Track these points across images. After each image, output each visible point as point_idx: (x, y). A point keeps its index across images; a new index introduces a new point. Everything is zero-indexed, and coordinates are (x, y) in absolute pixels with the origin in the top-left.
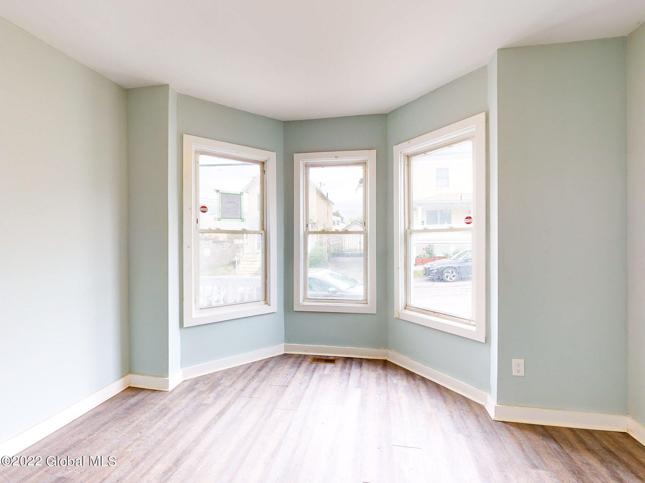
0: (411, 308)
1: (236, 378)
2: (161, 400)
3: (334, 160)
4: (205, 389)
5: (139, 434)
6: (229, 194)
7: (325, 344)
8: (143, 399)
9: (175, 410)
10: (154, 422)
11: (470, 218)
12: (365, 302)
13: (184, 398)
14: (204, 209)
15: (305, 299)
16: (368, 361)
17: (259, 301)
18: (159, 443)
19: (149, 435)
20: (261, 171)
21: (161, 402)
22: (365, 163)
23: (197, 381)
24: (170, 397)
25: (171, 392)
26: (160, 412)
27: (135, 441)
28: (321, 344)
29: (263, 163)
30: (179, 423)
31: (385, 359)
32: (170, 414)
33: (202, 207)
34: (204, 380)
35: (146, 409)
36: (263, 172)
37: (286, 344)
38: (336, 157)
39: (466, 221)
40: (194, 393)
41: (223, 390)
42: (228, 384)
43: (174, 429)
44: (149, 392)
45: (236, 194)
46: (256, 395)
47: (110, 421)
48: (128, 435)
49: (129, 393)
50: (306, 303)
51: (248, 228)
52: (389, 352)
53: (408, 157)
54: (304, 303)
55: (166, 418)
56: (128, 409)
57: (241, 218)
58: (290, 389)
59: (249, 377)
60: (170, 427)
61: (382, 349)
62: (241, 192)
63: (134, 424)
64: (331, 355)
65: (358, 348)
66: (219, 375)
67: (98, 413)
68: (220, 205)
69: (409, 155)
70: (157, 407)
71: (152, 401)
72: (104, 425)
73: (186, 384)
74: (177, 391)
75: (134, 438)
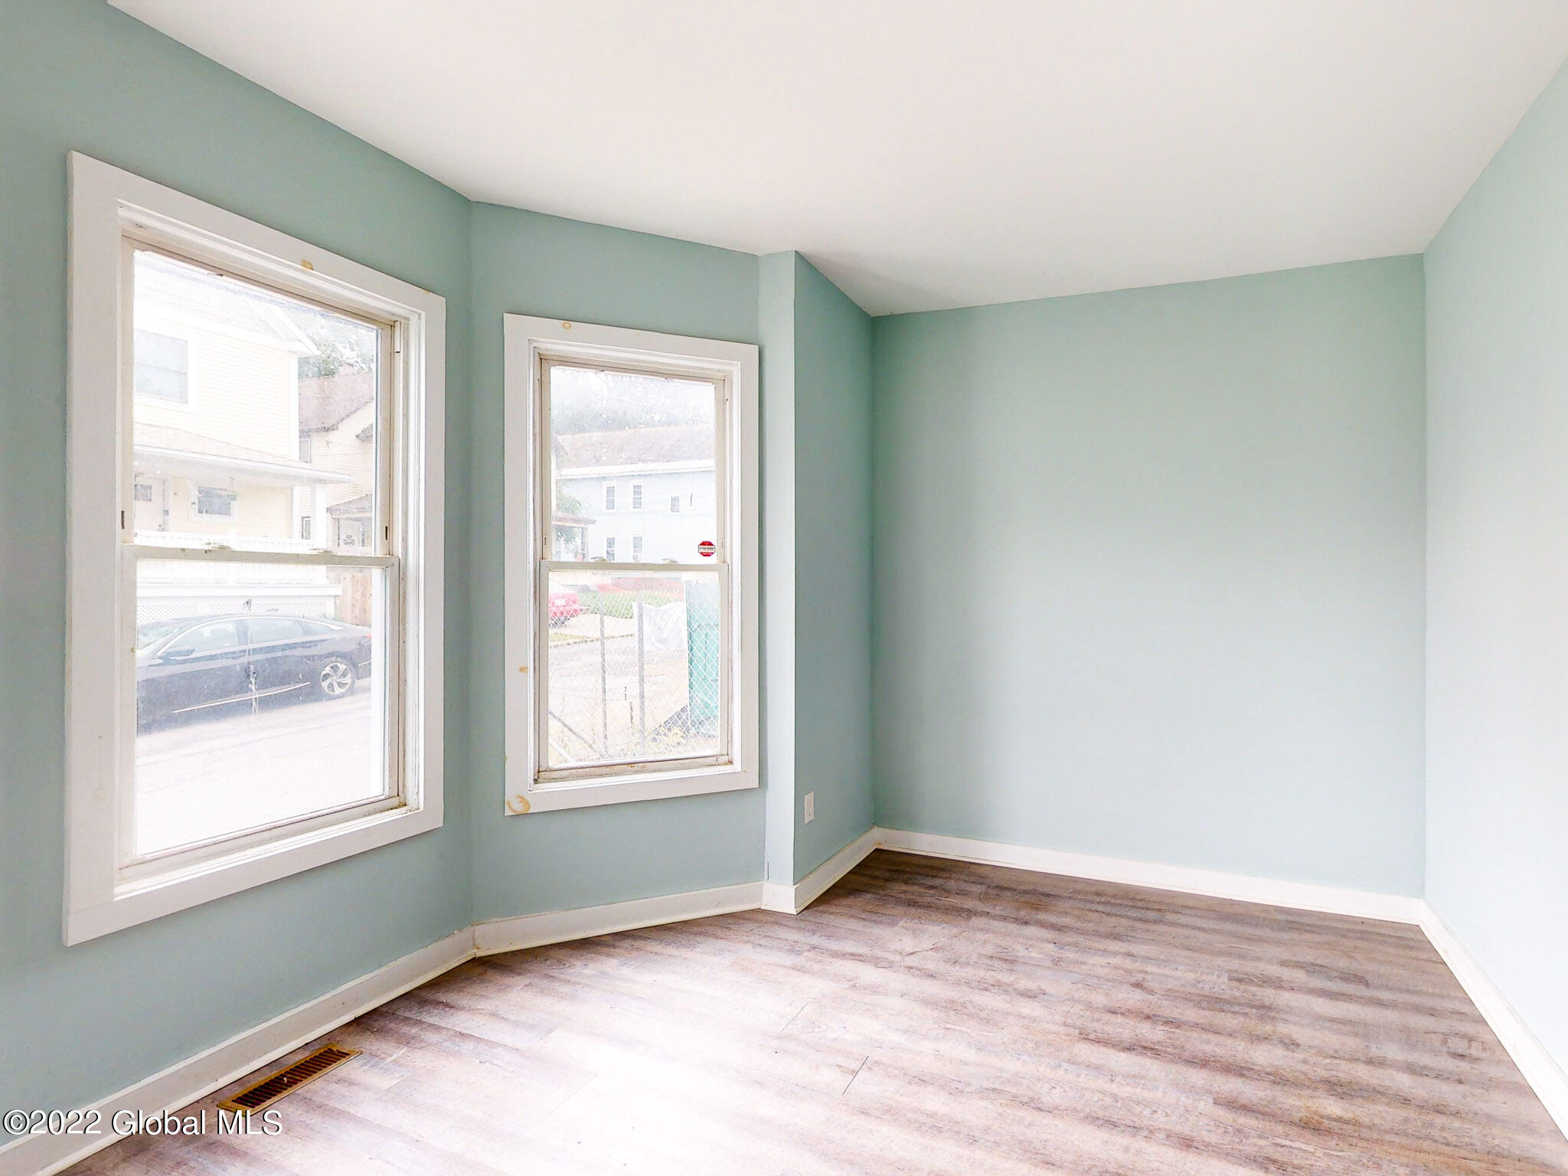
11: (710, 544)
12: (395, 801)
22: (392, 326)
31: (469, 958)
38: (307, 264)
39: (702, 551)
50: (141, 887)
65: (383, 969)
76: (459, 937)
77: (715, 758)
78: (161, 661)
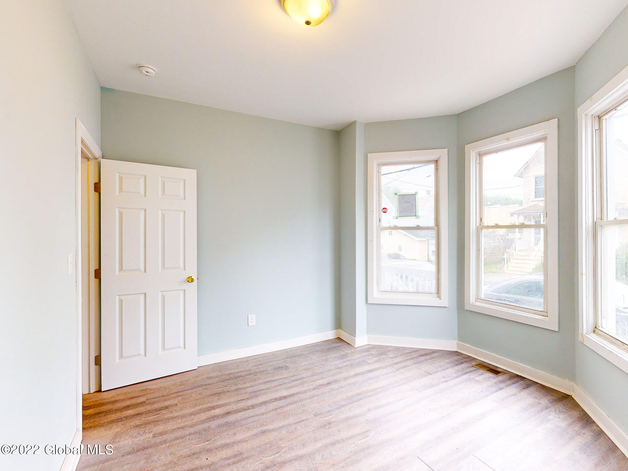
0: (601, 333)
1: (400, 354)
2: (348, 350)
3: (506, 143)
4: (374, 353)
5: (325, 363)
6: (406, 195)
8: (340, 346)
9: (349, 359)
10: (335, 360)
13: (359, 354)
14: (385, 210)
15: (478, 299)
16: (543, 387)
17: (432, 293)
18: (329, 371)
19: (328, 365)
20: (435, 169)
21: (347, 350)
22: (546, 138)
23: (374, 347)
24: (353, 350)
25: (356, 348)
26: (342, 356)
27: (321, 365)
29: (436, 162)
30: (346, 366)
31: (569, 394)
32: (345, 360)
33: (384, 209)
34: (380, 348)
35: (337, 352)
36: (437, 169)
37: (458, 342)
38: (508, 139)
40: (367, 353)
41: (384, 358)
42: (391, 356)
43: (341, 368)
44: (346, 344)
45: (412, 195)
46: (402, 370)
47: (319, 351)
48: (320, 361)
49: (337, 341)
50: (477, 304)
51: (422, 225)
53: (599, 118)
54: (476, 303)
55: (343, 360)
56: (330, 348)
57: (416, 216)
58: (431, 377)
59: (409, 357)
60: (341, 366)
61: (567, 380)
62: (416, 192)
63: (326, 357)
64: (502, 366)
65: (534, 369)
66: (391, 349)
67: (318, 345)
68: (398, 205)
69: (600, 115)
70: (343, 353)
71: (343, 349)
72: (316, 352)
73: (367, 347)
74: (360, 349)
75: (322, 363)
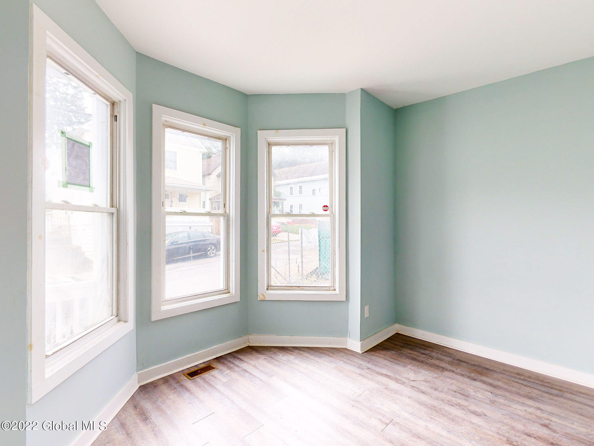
0: (273, 288)
6: (77, 142)
7: (189, 353)
11: (327, 206)
12: (227, 291)
15: (163, 302)
22: (226, 140)
28: (185, 355)
29: (113, 103)
31: (247, 346)
37: (139, 372)
38: (204, 125)
39: (324, 209)
45: (83, 143)
52: (250, 337)
53: (270, 145)
57: (90, 186)
61: (243, 336)
62: (89, 144)
68: (66, 159)
69: (270, 143)
76: (244, 338)
77: (329, 288)
78: (171, 244)
